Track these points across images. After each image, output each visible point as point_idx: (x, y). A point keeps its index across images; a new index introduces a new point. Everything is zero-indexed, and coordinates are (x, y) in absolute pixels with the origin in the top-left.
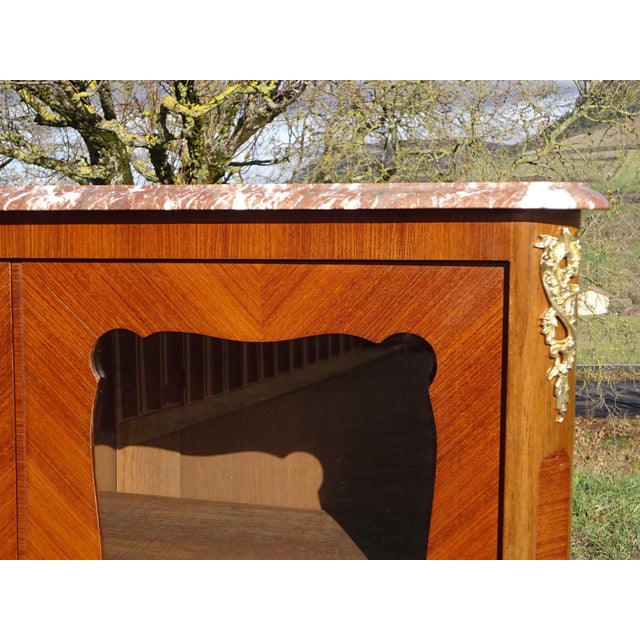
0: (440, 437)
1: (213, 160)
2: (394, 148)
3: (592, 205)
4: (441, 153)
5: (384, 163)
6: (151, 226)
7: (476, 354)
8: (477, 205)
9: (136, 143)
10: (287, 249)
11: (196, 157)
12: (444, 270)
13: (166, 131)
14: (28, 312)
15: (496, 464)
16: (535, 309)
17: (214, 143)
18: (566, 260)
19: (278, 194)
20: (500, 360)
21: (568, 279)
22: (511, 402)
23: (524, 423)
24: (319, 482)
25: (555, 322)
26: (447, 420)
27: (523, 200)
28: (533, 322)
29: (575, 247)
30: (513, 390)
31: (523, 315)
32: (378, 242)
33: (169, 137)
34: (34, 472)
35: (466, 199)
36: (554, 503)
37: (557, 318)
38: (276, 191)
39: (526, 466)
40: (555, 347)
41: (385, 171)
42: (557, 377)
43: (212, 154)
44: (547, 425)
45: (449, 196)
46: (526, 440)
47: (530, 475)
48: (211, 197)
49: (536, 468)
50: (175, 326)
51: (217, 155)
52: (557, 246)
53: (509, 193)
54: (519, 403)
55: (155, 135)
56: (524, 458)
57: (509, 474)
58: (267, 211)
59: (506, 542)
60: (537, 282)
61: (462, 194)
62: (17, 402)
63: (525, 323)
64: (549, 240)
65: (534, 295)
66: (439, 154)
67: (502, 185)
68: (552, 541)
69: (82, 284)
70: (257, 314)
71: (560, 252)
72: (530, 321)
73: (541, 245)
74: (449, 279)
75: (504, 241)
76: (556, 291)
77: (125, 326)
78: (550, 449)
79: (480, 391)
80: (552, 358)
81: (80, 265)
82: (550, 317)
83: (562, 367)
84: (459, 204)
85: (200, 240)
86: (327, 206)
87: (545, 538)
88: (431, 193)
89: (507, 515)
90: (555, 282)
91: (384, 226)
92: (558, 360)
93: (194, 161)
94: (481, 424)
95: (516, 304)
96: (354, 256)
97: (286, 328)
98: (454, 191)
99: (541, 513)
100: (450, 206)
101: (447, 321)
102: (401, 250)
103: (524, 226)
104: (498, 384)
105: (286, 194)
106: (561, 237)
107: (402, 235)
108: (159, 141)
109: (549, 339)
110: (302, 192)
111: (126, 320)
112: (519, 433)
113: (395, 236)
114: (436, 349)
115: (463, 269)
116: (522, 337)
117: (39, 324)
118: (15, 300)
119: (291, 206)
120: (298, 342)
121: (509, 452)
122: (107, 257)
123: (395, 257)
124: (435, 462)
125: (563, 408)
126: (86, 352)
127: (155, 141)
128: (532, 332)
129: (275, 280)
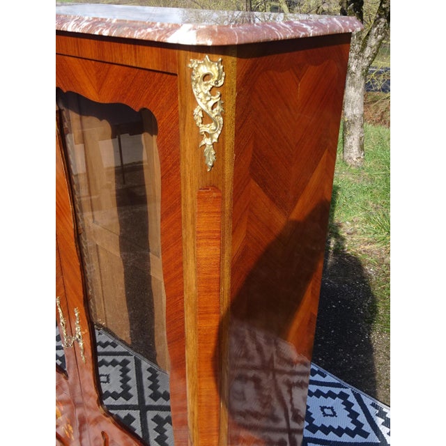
3: (210, 43)
8: (150, 38)
16: (189, 104)
21: (209, 88)
23: (187, 168)
25: (201, 114)
27: (170, 37)
28: (189, 113)
31: (185, 108)
32: (127, 55)
35: (147, 34)
37: (202, 112)
39: (189, 191)
40: (202, 128)
44: (200, 171)
45: (143, 31)
46: (189, 177)
49: (196, 194)
50: (72, 89)
52: (199, 68)
54: (185, 157)
56: (188, 187)
60: (189, 88)
64: (195, 63)
68: (209, 231)
70: (96, 88)
71: (202, 70)
72: (188, 111)
73: (190, 66)
74: (159, 81)
75: (174, 61)
76: (200, 95)
78: (203, 185)
80: (201, 135)
82: (198, 111)
83: (207, 141)
84: (144, 37)
86: (97, 33)
87: (203, 229)
90: (200, 91)
92: (204, 136)
97: (106, 97)
100: (140, 37)
101: (160, 105)
102: (136, 61)
103: (183, 52)
106: (202, 62)
107: (135, 52)
109: (197, 123)
112: (185, 173)
114: (157, 119)
116: (184, 119)
125: (210, 164)
128: (189, 118)
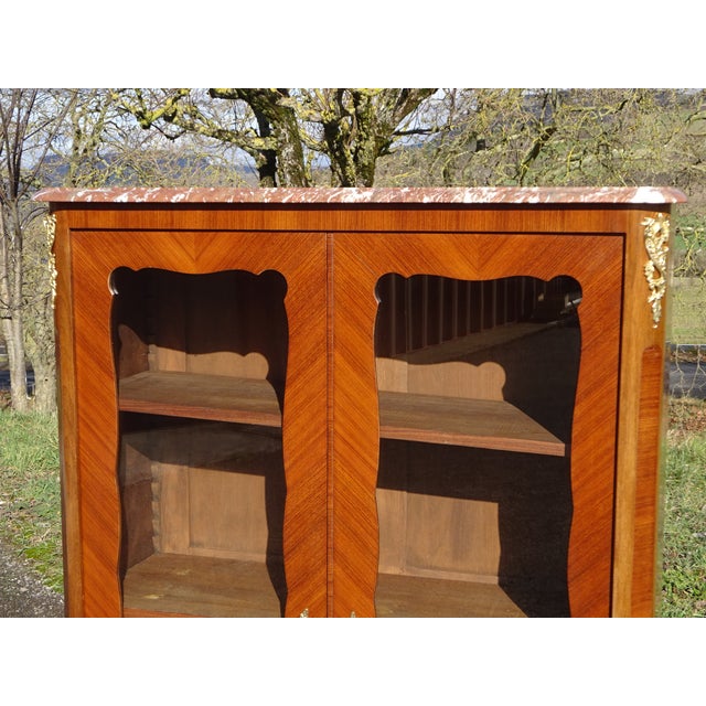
0: (584, 337)
1: (379, 132)
2: (555, 106)
3: (674, 201)
4: (607, 110)
5: (543, 120)
6: (414, 212)
7: (606, 287)
8: (607, 201)
9: (313, 119)
10: (495, 225)
11: (364, 129)
12: (588, 238)
13: (342, 108)
14: (336, 262)
15: (617, 352)
16: (641, 260)
17: (380, 115)
18: (660, 233)
19: (491, 193)
20: (620, 291)
21: (661, 243)
22: (626, 315)
23: (633, 328)
24: (503, 383)
25: (653, 269)
26: (588, 327)
28: (639, 269)
29: (666, 224)
30: (627, 308)
31: (634, 265)
32: (548, 222)
33: (345, 113)
34: (337, 357)
35: (601, 197)
36: (651, 376)
37: (655, 266)
38: (489, 191)
39: (634, 353)
40: (652, 283)
41: (543, 129)
42: (654, 301)
43: (378, 126)
44: (647, 329)
45: (591, 195)
46: (634, 338)
47: (636, 358)
48: (451, 195)
49: (640, 355)
50: (425, 271)
51: (383, 126)
52: (655, 225)
53: (626, 193)
54: (631, 316)
55: (331, 111)
56: (633, 349)
57: (624, 358)
58: (484, 204)
59: (621, 397)
60: (642, 245)
61: (599, 194)
62: (328, 316)
63: (635, 269)
64: (650, 221)
65: (641, 253)
66: (604, 111)
67: (622, 189)
68: (650, 398)
69: (370, 246)
70: (476, 265)
71: (656, 228)
72: (637, 268)
73: (644, 224)
74: (590, 243)
75: (623, 221)
76: (654, 250)
77: (395, 271)
78: (649, 344)
79: (608, 309)
80: (651, 290)
81: (369, 234)
82: (650, 266)
83: (656, 296)
84: (596, 200)
85: (443, 220)
86: (519, 201)
87: (646, 396)
88: (580, 193)
89: (622, 382)
90: (653, 246)
91: (553, 212)
92: (654, 291)
93: (362, 133)
94: (608, 329)
95: (630, 257)
96: (535, 230)
97: (493, 272)
98: (594, 192)
99: (643, 381)
100: (592, 201)
101: (588, 269)
102: (562, 226)
103: (635, 212)
104: (619, 306)
105: (495, 194)
106: (657, 219)
107: (563, 218)
108: (335, 117)
109: (649, 279)
110: (505, 192)
111: (396, 267)
113: (559, 218)
114: (582, 285)
115: (599, 237)
116: (633, 277)
117: (343, 270)
118: (328, 255)
119: (498, 201)
120: (500, 281)
121: (624, 344)
122: (386, 229)
123: (559, 230)
124: (580, 351)
125: (657, 320)
126: (371, 285)
127: (331, 117)
128: (639, 275)
129: (487, 244)
